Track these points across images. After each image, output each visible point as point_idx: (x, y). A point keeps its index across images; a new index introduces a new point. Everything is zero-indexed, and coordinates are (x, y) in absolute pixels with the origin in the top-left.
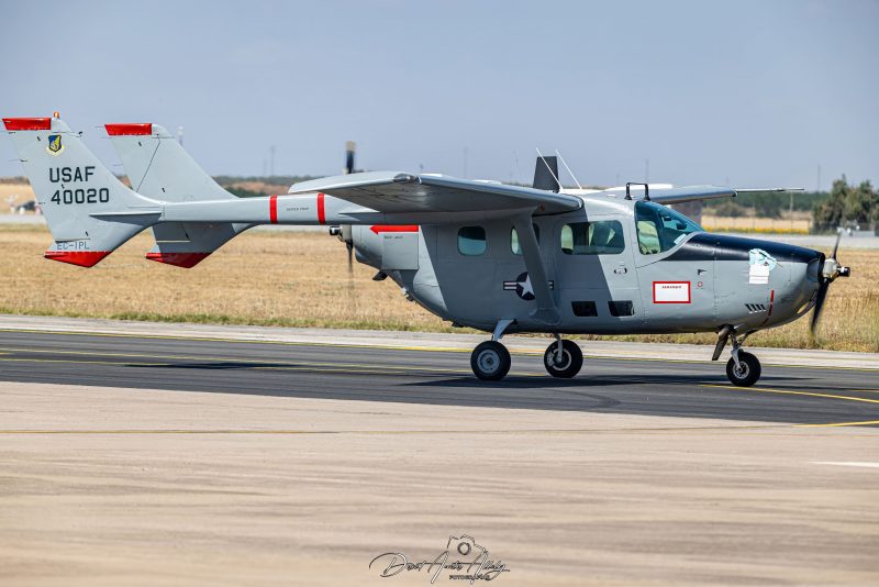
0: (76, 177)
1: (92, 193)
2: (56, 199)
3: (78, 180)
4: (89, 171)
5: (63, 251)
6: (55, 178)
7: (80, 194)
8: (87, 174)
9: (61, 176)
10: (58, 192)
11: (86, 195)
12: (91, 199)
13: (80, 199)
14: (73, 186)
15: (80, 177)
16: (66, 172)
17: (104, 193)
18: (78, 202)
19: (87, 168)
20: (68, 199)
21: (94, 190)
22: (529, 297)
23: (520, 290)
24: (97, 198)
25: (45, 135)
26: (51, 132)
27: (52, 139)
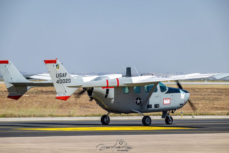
0: (63, 76)
1: (67, 80)
2: (58, 82)
3: (63, 77)
4: (66, 74)
5: (60, 96)
6: (57, 76)
7: (64, 80)
8: (65, 75)
9: (59, 76)
10: (58, 80)
11: (65, 81)
12: (67, 82)
13: (64, 82)
14: (62, 78)
15: (64, 76)
16: (60, 74)
17: (69, 80)
18: (60, 83)
19: (65, 73)
20: (61, 82)
21: (67, 79)
23: (137, 102)
24: (68, 81)
25: (55, 65)
26: (56, 64)
27: (57, 66)
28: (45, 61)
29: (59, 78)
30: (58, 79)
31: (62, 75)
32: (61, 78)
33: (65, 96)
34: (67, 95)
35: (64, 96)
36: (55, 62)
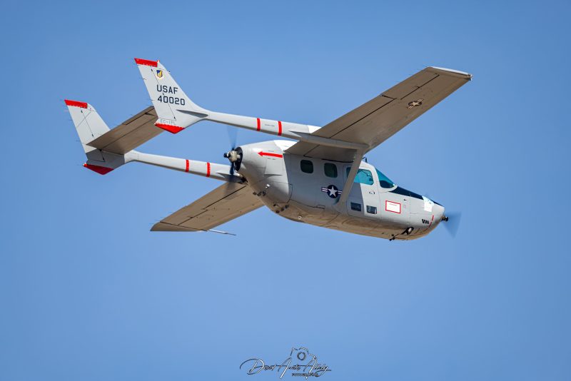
0: (170, 91)
2: (161, 100)
3: (171, 93)
5: (164, 124)
6: (159, 90)
7: (173, 98)
8: (175, 91)
10: (161, 96)
11: (174, 100)
12: (177, 102)
13: (172, 101)
14: (168, 95)
15: (172, 91)
16: (165, 88)
17: (183, 101)
18: (170, 103)
19: (174, 88)
20: (166, 101)
21: (178, 99)
22: (332, 196)
24: (179, 102)
25: (155, 69)
26: (157, 69)
27: (158, 71)
28: (136, 59)
29: (162, 92)
30: (161, 94)
31: (168, 89)
32: (166, 94)
33: (173, 125)
34: (177, 124)
35: (170, 125)
36: (155, 64)
